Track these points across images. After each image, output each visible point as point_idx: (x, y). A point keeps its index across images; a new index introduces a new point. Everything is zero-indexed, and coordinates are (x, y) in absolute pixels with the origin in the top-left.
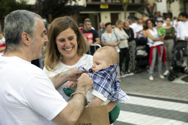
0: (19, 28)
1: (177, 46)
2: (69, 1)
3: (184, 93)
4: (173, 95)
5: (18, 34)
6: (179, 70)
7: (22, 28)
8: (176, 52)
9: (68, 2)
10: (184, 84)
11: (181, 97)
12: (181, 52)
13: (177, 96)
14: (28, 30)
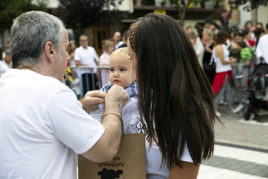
0: (42, 35)
1: (258, 71)
2: (105, 5)
3: (251, 136)
4: (235, 139)
5: (40, 43)
6: (260, 105)
7: (45, 35)
8: (255, 79)
9: (103, 6)
10: (255, 125)
11: (246, 142)
12: (263, 79)
13: (240, 141)
14: (53, 39)
